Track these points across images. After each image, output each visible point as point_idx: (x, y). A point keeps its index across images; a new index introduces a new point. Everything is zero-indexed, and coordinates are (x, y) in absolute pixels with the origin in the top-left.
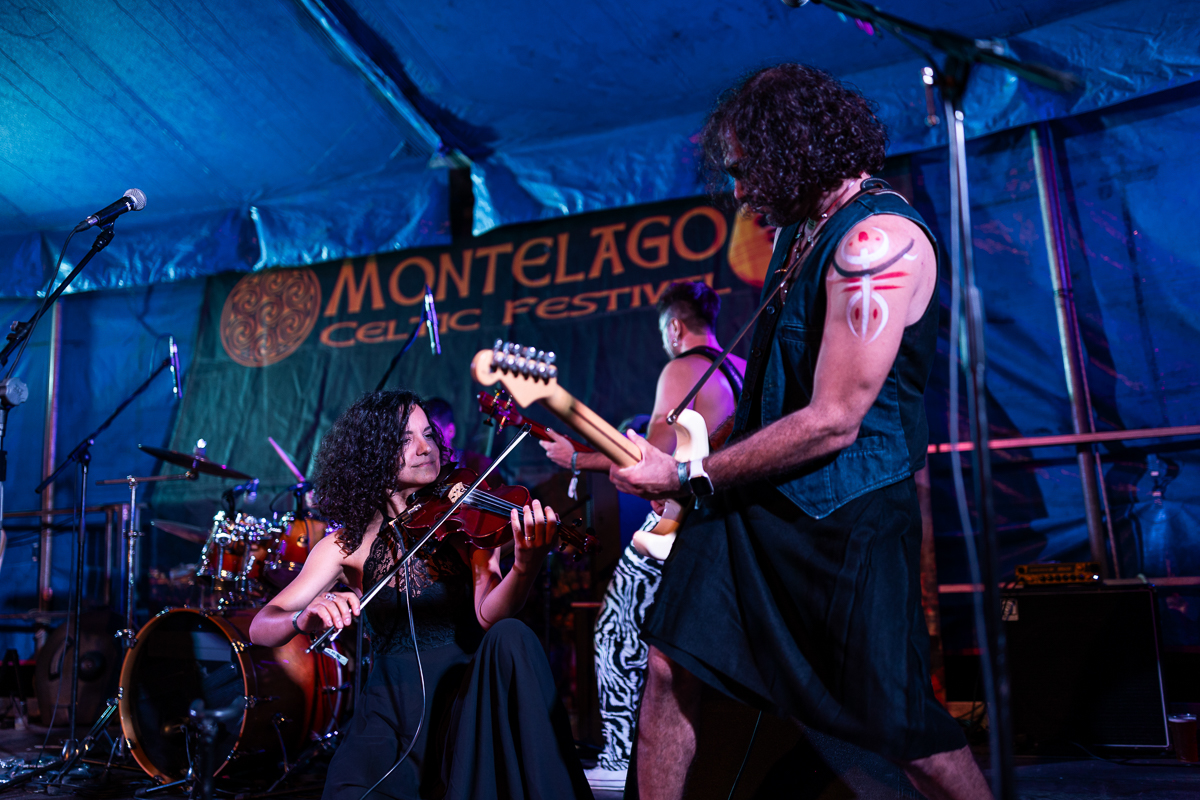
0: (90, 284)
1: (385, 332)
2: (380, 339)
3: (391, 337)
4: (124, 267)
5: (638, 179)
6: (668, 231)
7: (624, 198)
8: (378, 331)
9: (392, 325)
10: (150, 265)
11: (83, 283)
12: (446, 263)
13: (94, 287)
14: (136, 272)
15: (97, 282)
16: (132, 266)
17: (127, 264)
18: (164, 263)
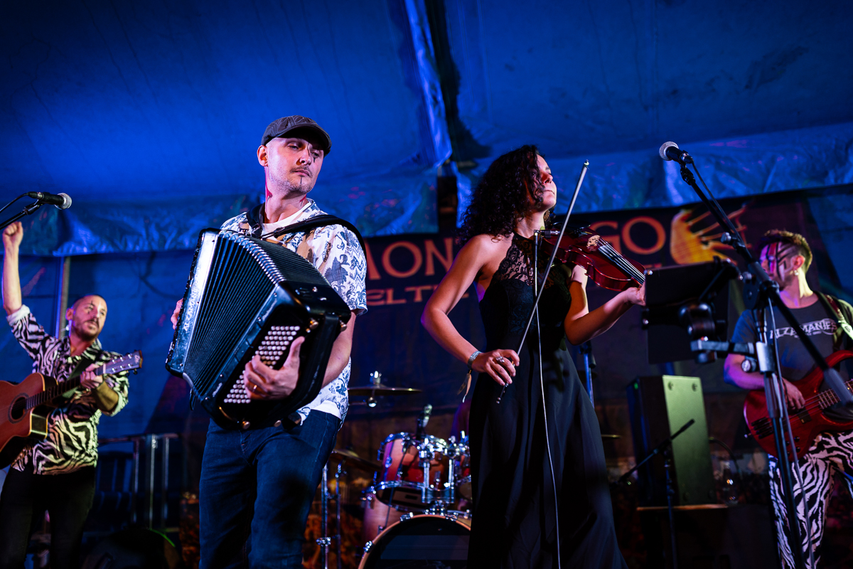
0: (107, 247)
1: (385, 297)
2: (382, 303)
3: (390, 301)
4: (140, 235)
5: (600, 193)
6: (618, 232)
7: (590, 206)
8: (379, 297)
9: (390, 293)
10: (166, 234)
11: (101, 246)
12: (430, 247)
13: (111, 249)
14: (153, 240)
15: (114, 244)
16: (148, 235)
17: (144, 233)
18: (180, 233)
